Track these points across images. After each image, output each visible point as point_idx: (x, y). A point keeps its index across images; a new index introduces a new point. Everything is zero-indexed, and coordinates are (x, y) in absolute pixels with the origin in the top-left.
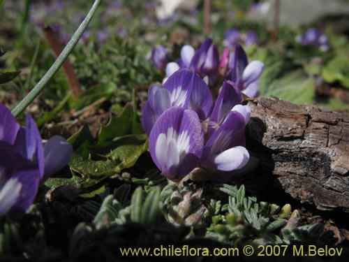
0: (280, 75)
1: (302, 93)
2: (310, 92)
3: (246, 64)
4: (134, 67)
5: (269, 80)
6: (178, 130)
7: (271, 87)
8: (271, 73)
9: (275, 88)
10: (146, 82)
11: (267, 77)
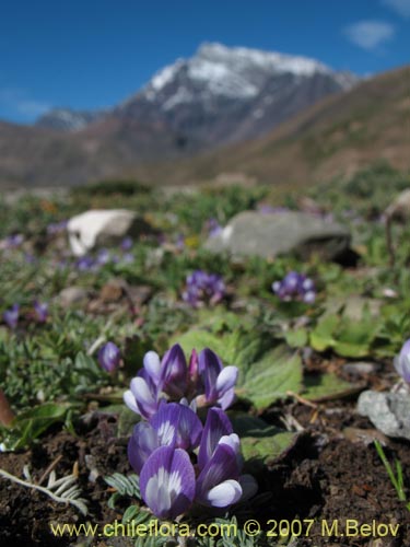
0: (258, 357)
1: (288, 377)
2: (297, 376)
3: (218, 371)
4: (76, 370)
5: (246, 365)
6: (169, 469)
7: (249, 374)
8: (247, 357)
9: (254, 376)
10: (93, 387)
11: (243, 362)
